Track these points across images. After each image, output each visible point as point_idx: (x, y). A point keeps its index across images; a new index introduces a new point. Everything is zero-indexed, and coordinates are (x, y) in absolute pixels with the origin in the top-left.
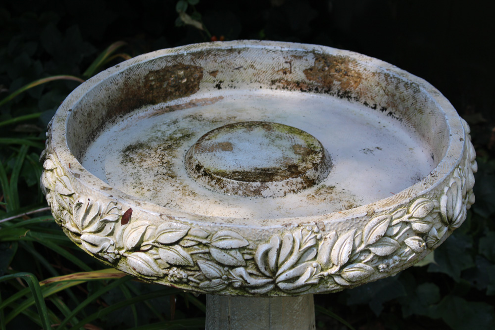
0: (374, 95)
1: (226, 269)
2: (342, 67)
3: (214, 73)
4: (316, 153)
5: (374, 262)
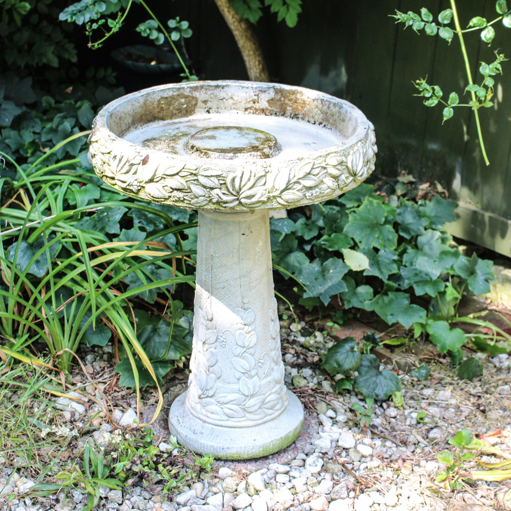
0: (314, 115)
1: (208, 190)
2: (293, 97)
3: (205, 102)
4: (271, 141)
5: (303, 191)
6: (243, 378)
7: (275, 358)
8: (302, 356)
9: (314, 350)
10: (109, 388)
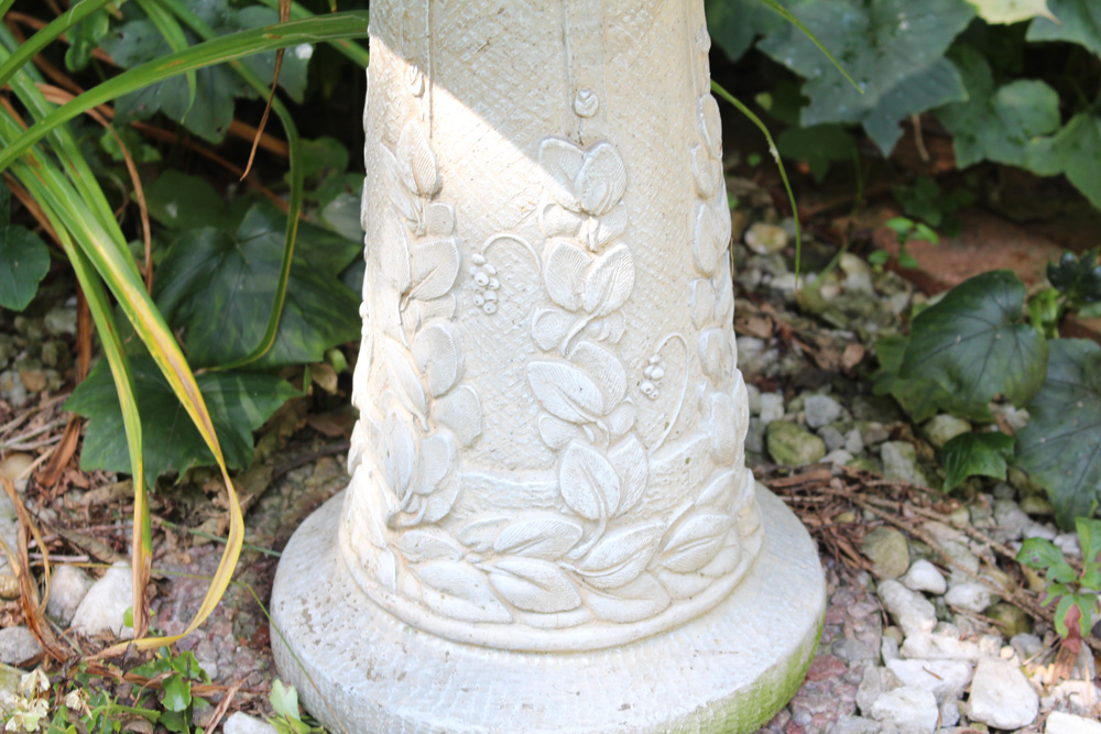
6: (574, 444)
7: (713, 358)
8: (797, 347)
9: (839, 321)
10: (48, 473)
